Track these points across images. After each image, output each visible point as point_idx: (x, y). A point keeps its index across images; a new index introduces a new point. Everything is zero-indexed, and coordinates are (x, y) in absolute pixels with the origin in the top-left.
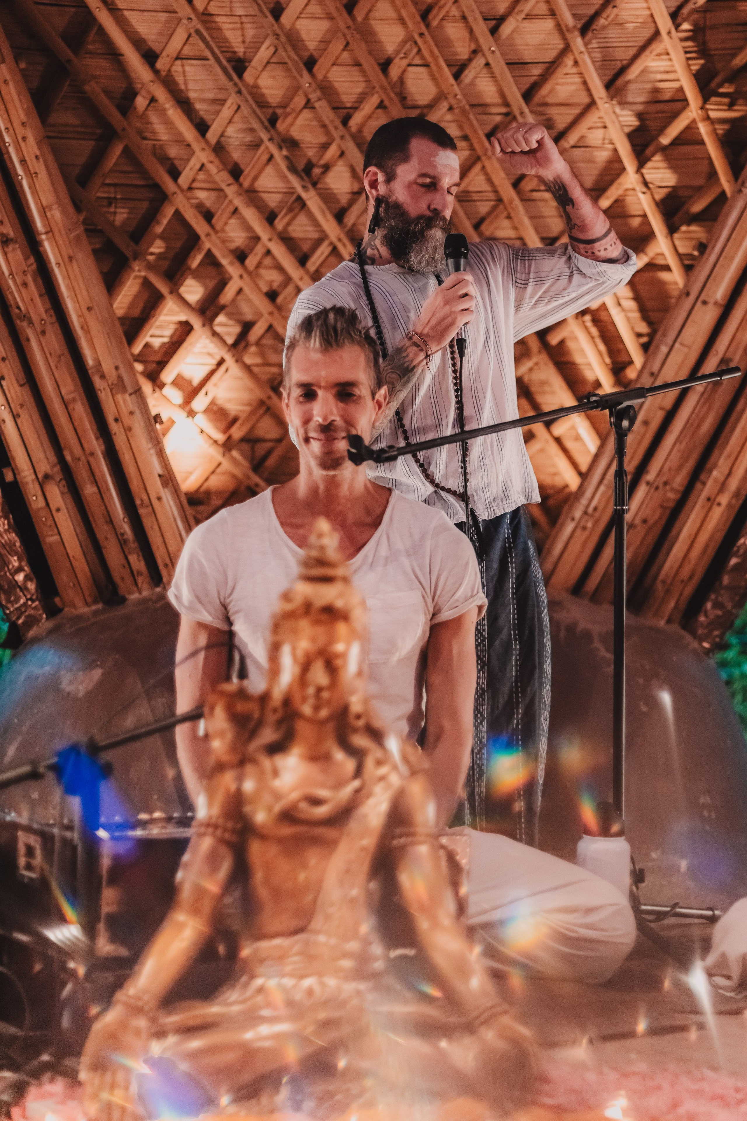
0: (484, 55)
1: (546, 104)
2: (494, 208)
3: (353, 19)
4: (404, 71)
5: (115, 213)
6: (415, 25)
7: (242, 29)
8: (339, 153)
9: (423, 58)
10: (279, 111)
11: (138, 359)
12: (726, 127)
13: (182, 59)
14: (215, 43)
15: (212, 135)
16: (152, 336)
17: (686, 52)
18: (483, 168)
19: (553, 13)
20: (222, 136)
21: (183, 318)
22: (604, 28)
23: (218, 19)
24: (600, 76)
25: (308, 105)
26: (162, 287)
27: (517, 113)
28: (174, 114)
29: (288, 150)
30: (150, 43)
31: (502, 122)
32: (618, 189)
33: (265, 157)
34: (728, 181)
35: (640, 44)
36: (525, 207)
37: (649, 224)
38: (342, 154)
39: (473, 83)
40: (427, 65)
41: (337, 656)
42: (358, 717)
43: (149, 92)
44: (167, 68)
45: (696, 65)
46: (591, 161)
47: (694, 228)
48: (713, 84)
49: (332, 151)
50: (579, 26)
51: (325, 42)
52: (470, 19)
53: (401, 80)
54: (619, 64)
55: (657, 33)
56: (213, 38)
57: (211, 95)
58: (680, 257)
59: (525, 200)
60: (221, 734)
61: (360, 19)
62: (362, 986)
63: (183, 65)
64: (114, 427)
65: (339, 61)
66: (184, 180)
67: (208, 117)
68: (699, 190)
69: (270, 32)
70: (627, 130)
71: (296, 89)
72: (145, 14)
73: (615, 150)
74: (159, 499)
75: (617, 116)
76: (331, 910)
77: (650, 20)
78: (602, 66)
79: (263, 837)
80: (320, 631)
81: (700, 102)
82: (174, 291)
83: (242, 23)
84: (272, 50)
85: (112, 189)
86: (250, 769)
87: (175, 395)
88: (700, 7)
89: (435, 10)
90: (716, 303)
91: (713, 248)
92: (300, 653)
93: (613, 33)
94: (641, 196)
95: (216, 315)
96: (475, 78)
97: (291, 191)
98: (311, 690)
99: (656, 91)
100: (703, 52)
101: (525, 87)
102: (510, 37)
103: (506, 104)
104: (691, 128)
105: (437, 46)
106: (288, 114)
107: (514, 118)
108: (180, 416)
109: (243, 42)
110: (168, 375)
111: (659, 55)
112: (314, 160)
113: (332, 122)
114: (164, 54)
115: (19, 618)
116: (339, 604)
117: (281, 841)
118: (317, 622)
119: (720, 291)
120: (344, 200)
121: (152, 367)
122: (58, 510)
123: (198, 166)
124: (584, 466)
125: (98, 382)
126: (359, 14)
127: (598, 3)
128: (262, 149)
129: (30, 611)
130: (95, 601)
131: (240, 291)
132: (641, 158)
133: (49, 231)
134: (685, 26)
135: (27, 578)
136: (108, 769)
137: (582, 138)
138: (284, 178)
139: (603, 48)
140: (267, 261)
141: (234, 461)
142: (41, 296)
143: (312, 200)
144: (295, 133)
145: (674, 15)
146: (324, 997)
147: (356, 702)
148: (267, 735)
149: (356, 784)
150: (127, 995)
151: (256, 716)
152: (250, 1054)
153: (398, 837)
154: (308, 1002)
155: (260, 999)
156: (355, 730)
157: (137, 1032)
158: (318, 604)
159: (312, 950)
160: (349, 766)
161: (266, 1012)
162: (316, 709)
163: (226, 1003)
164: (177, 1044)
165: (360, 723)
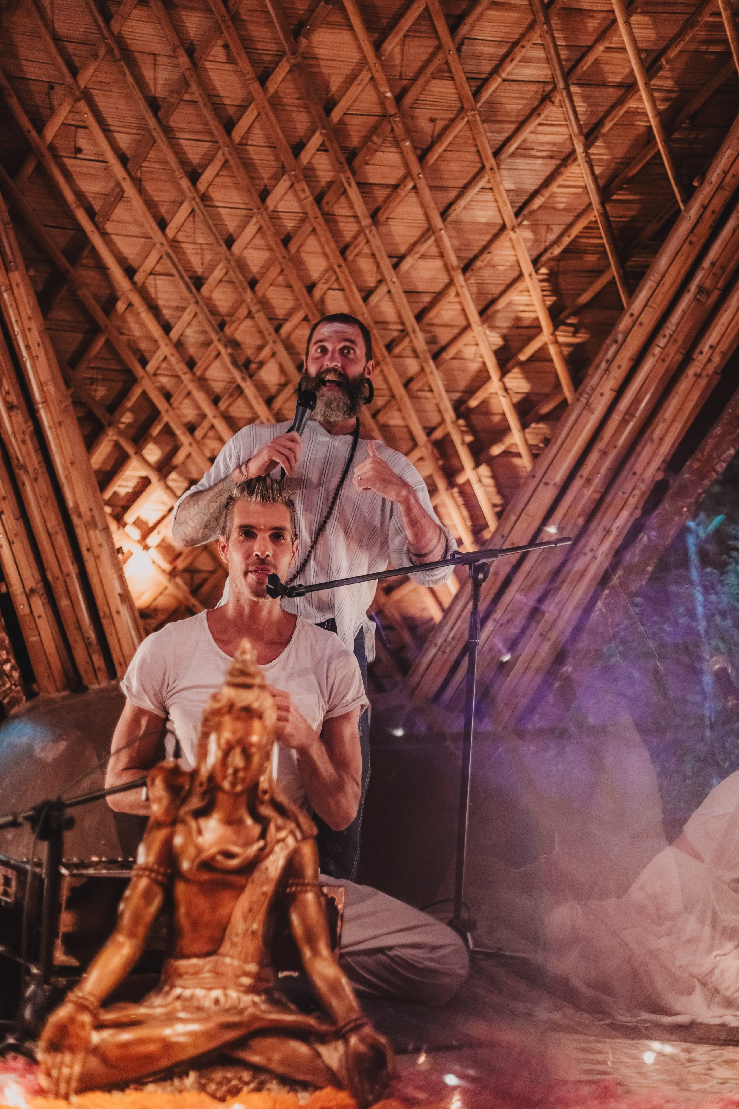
0: (387, 284)
1: (432, 325)
2: (389, 402)
3: (288, 251)
4: (325, 294)
5: (96, 390)
6: (335, 259)
7: (202, 254)
8: (271, 353)
9: (340, 284)
10: (227, 319)
11: (108, 503)
12: (570, 349)
13: (154, 274)
14: (181, 263)
15: (174, 335)
16: (120, 486)
17: (543, 291)
19: (442, 255)
20: (182, 335)
21: (144, 473)
22: (481, 268)
23: (184, 245)
24: (476, 305)
25: (250, 315)
26: (129, 449)
27: (410, 330)
28: (146, 316)
29: (233, 348)
30: (130, 261)
31: (398, 337)
32: (484, 392)
33: (214, 353)
34: (570, 391)
35: (508, 282)
36: (413, 403)
37: (507, 420)
38: (274, 354)
39: (377, 306)
40: (342, 290)
41: (252, 744)
42: (265, 792)
43: (127, 298)
44: (142, 281)
45: (550, 301)
46: (464, 370)
47: (541, 425)
48: (562, 316)
49: (266, 352)
50: (462, 266)
51: (265, 268)
52: (378, 256)
53: (323, 300)
54: (490, 297)
55: (521, 275)
56: (179, 260)
57: (175, 303)
58: (530, 447)
59: (412, 397)
60: (159, 800)
61: (293, 251)
62: (257, 999)
63: (155, 279)
64: (86, 555)
65: (275, 283)
66: (151, 367)
67: (172, 321)
68: (547, 397)
69: (223, 257)
70: (494, 348)
71: (240, 302)
72: (128, 238)
73: (484, 363)
74: (118, 612)
75: (487, 336)
76: (235, 939)
77: (516, 264)
78: (477, 298)
79: (187, 880)
80: (239, 725)
81: (551, 329)
82: (139, 452)
83: (202, 249)
84: (224, 271)
85: (95, 372)
86: (180, 828)
87: (134, 533)
88: (556, 256)
89: (352, 248)
90: (555, 485)
91: (555, 442)
92: (223, 741)
93: (487, 273)
94: (502, 399)
95: (169, 473)
96: (380, 301)
97: (232, 381)
98: (230, 771)
99: (518, 319)
100: (555, 291)
101: (417, 310)
102: (408, 272)
103: (402, 323)
104: (543, 349)
105: (352, 276)
106: (233, 322)
107: (408, 334)
108: (137, 549)
109: (202, 264)
110: (130, 517)
111: (522, 291)
112: (252, 358)
113: (267, 329)
114: (141, 270)
116: (255, 705)
117: (200, 884)
118: (237, 719)
119: (559, 475)
120: (273, 389)
121: (118, 510)
122: (40, 617)
123: (162, 357)
124: (446, 605)
125: (76, 520)
126: (293, 247)
127: (477, 249)
128: (212, 347)
129: (14, 694)
130: (64, 689)
131: (189, 455)
132: (504, 370)
133: (45, 402)
134: (543, 270)
135: (12, 668)
136: (71, 823)
137: (459, 352)
138: (228, 370)
139: (480, 285)
140: (212, 434)
141: (177, 586)
142: (36, 451)
143: (249, 389)
144: (239, 336)
145: (535, 262)
146: (227, 1006)
147: (264, 781)
148: (195, 803)
149: (261, 843)
150: (77, 996)
151: (187, 787)
152: (167, 1046)
153: (291, 886)
154: (215, 1009)
155: (178, 1004)
156: (262, 802)
157: (83, 1026)
158: (239, 704)
159: (221, 970)
160: (257, 830)
161: (182, 1015)
162: (234, 784)
163: (151, 1007)
164: (112, 1036)
165: (267, 797)
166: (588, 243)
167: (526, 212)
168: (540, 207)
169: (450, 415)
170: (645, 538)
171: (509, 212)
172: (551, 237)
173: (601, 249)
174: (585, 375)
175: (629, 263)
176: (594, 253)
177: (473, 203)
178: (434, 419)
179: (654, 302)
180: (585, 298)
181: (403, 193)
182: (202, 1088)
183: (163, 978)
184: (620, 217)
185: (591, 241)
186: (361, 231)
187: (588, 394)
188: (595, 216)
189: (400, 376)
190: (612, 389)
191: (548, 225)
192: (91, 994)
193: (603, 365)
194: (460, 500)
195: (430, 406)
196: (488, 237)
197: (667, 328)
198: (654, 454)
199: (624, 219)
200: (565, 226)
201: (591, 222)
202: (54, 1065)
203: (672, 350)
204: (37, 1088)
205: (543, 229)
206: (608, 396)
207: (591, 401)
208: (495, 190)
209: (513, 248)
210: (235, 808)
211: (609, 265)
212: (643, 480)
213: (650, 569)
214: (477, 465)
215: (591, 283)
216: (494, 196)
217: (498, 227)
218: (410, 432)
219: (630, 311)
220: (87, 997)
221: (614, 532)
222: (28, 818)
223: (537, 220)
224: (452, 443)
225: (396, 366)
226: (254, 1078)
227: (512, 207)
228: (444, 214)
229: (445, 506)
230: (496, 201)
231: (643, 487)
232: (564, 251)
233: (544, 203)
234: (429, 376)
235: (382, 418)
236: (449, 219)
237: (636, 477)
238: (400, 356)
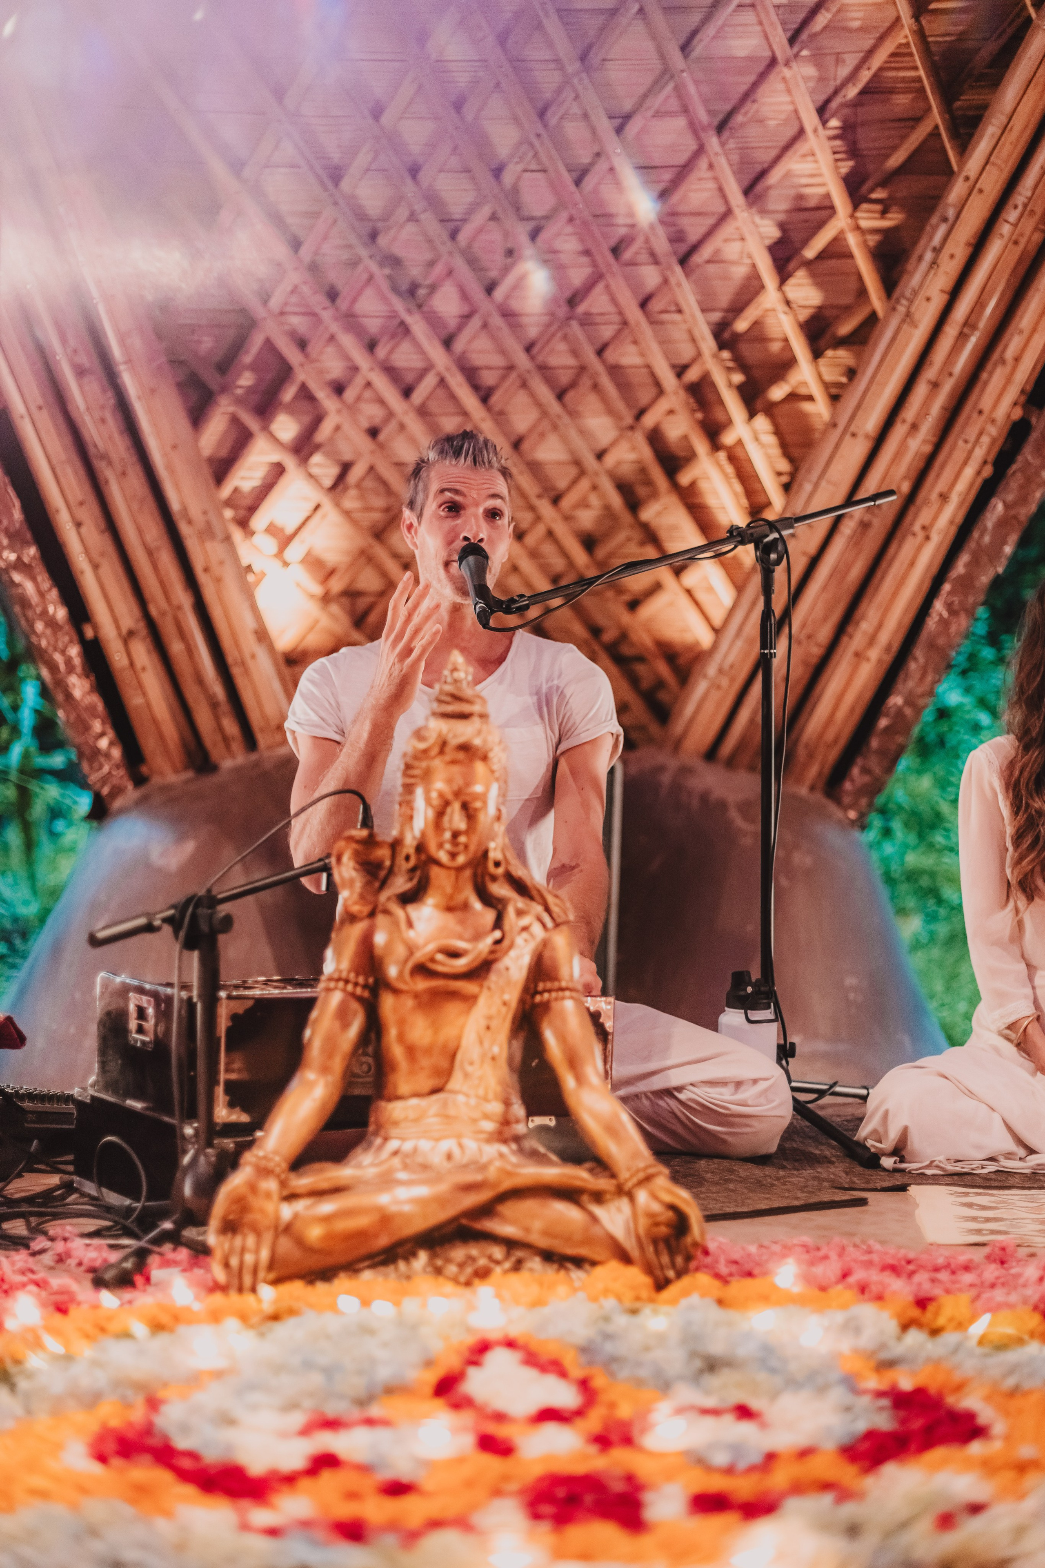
0: (608, 158)
1: (679, 212)
2: (619, 332)
3: (463, 118)
4: (519, 178)
5: (199, 342)
6: (532, 126)
7: (338, 132)
8: (446, 271)
9: (539, 162)
10: (380, 225)
11: (227, 504)
12: (877, 238)
13: (271, 167)
14: (308, 148)
15: (306, 252)
16: (243, 478)
17: (835, 153)
18: (607, 287)
19: (685, 110)
20: (316, 253)
21: (276, 456)
23: (311, 121)
24: (739, 181)
25: (413, 217)
26: (251, 422)
29: (391, 268)
32: (757, 309)
33: (365, 276)
34: (880, 298)
35: (783, 143)
36: (654, 331)
37: (790, 349)
38: (450, 273)
39: (595, 191)
40: (544, 171)
41: (476, 797)
42: (497, 864)
43: (235, 203)
44: (254, 177)
45: (846, 167)
46: (726, 277)
47: (841, 352)
48: (864, 189)
49: (439, 269)
50: (715, 123)
51: (431, 147)
52: (593, 118)
53: (515, 190)
54: (758, 168)
55: (801, 132)
57: (303, 208)
58: (826, 385)
59: (653, 322)
61: (470, 118)
62: (504, 1149)
63: (272, 174)
64: (203, 578)
65: (446, 168)
66: (275, 302)
68: (847, 310)
69: (369, 135)
70: (768, 242)
71: (398, 199)
72: (228, 116)
73: (754, 266)
74: (253, 656)
75: (757, 226)
76: (469, 1069)
77: (793, 115)
78: (740, 170)
79: (396, 991)
81: (849, 209)
82: (266, 428)
83: (338, 125)
84: (372, 155)
86: (381, 919)
87: (268, 544)
88: (850, 101)
89: (553, 108)
90: (867, 436)
91: (863, 373)
92: (434, 795)
93: (752, 132)
94: (783, 317)
95: (311, 454)
96: (599, 184)
97: (393, 315)
99: (800, 197)
100: (853, 152)
102: (637, 137)
104: (838, 240)
105: (557, 150)
106: (389, 229)
108: (272, 567)
109: (340, 147)
110: (259, 521)
111: (804, 156)
112: (420, 279)
113: (439, 236)
114: (252, 162)
115: (103, 786)
116: (477, 742)
119: (871, 422)
120: (452, 323)
121: (242, 513)
122: (144, 669)
123: (289, 288)
124: (717, 621)
125: (185, 529)
126: (469, 112)
127: (736, 97)
128: (361, 268)
129: (115, 781)
130: (186, 768)
131: (338, 428)
132: (783, 274)
133: (129, 361)
134: (834, 123)
135: (111, 744)
136: (227, 923)
137: (717, 251)
138: (385, 299)
139: (743, 149)
140: (368, 394)
141: (333, 617)
142: (121, 433)
143: (418, 326)
144: (397, 250)
145: (822, 111)
146: (465, 1160)
147: (495, 849)
148: (401, 884)
149: (497, 934)
150: (257, 1156)
151: (388, 863)
152: (385, 1219)
153: (541, 993)
154: (447, 1165)
155: (396, 1162)
156: (494, 878)
157: (268, 1195)
158: (454, 742)
159: (452, 1112)
160: (490, 916)
161: (402, 1176)
162: (453, 855)
163: (359, 1166)
164: (308, 1208)
165: (500, 871)
166: (897, 78)
167: (804, 36)
168: (825, 28)
169: (708, 344)
170: (1000, 507)
171: (779, 39)
172: (844, 72)
173: (916, 85)
174: (902, 273)
175: (958, 104)
176: (906, 91)
177: (726, 29)
178: (686, 353)
179: (997, 157)
180: (896, 160)
181: (624, 21)
182: (438, 1271)
183: (371, 1128)
184: (944, 35)
185: (902, 74)
186: (566, 81)
187: (908, 299)
188: (906, 37)
189: (634, 292)
190: (942, 291)
191: (838, 54)
192: (276, 1152)
193: (929, 256)
194: (730, 469)
195: (678, 334)
196: (751, 78)
197: (1020, 194)
198: (1009, 380)
199: (948, 39)
200: (861, 55)
201: (901, 45)
202: (231, 1251)
203: (1028, 226)
204: (211, 1284)
205: (831, 60)
206: (938, 301)
207: (913, 310)
208: (759, 7)
209: (789, 91)
210: (457, 888)
211: (929, 109)
212: (993, 421)
213: (1008, 550)
214: (752, 415)
215: (903, 138)
216: (758, 16)
217: (766, 62)
218: (653, 375)
219: (964, 174)
220: (271, 1156)
221: (955, 499)
222: (167, 920)
223: (820, 48)
224: (713, 385)
225: (627, 278)
226: (508, 1255)
227: (785, 30)
228: (685, 48)
229: (708, 478)
230: (761, 23)
231: (993, 431)
232: (863, 92)
233: (830, 21)
234: (676, 289)
235: (611, 356)
236: (693, 55)
237: (983, 417)
238: (632, 264)
